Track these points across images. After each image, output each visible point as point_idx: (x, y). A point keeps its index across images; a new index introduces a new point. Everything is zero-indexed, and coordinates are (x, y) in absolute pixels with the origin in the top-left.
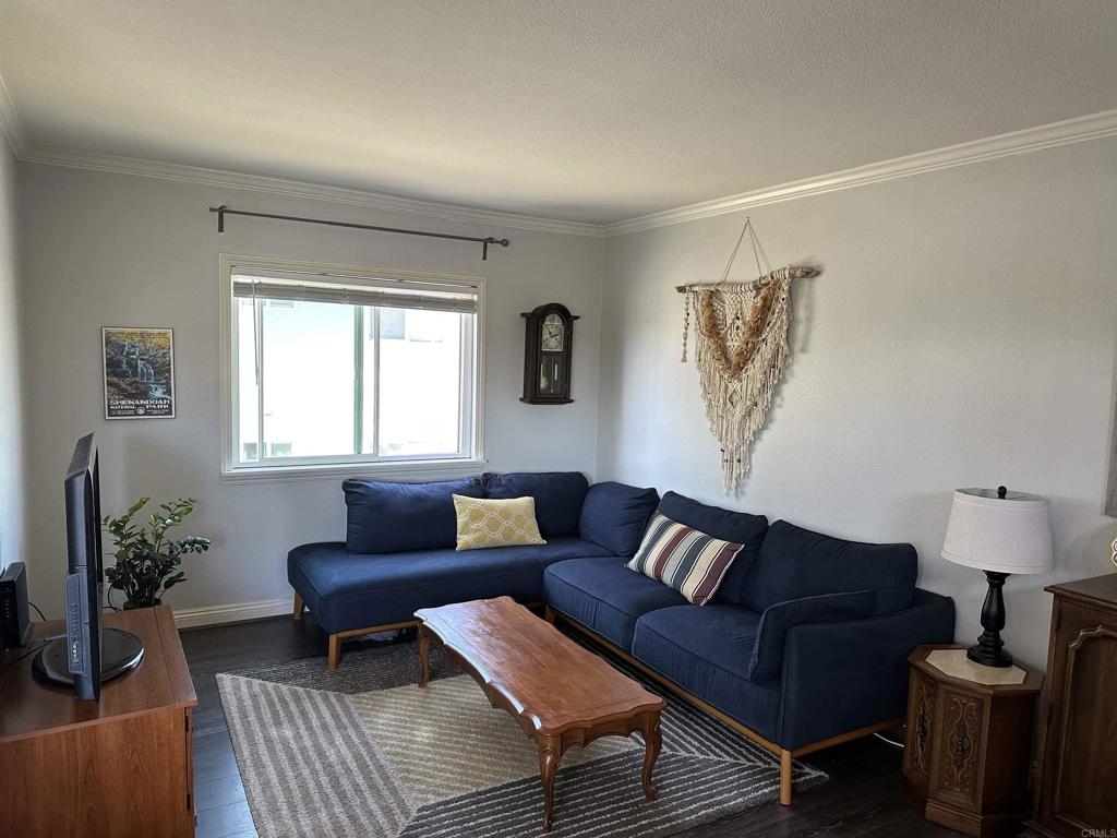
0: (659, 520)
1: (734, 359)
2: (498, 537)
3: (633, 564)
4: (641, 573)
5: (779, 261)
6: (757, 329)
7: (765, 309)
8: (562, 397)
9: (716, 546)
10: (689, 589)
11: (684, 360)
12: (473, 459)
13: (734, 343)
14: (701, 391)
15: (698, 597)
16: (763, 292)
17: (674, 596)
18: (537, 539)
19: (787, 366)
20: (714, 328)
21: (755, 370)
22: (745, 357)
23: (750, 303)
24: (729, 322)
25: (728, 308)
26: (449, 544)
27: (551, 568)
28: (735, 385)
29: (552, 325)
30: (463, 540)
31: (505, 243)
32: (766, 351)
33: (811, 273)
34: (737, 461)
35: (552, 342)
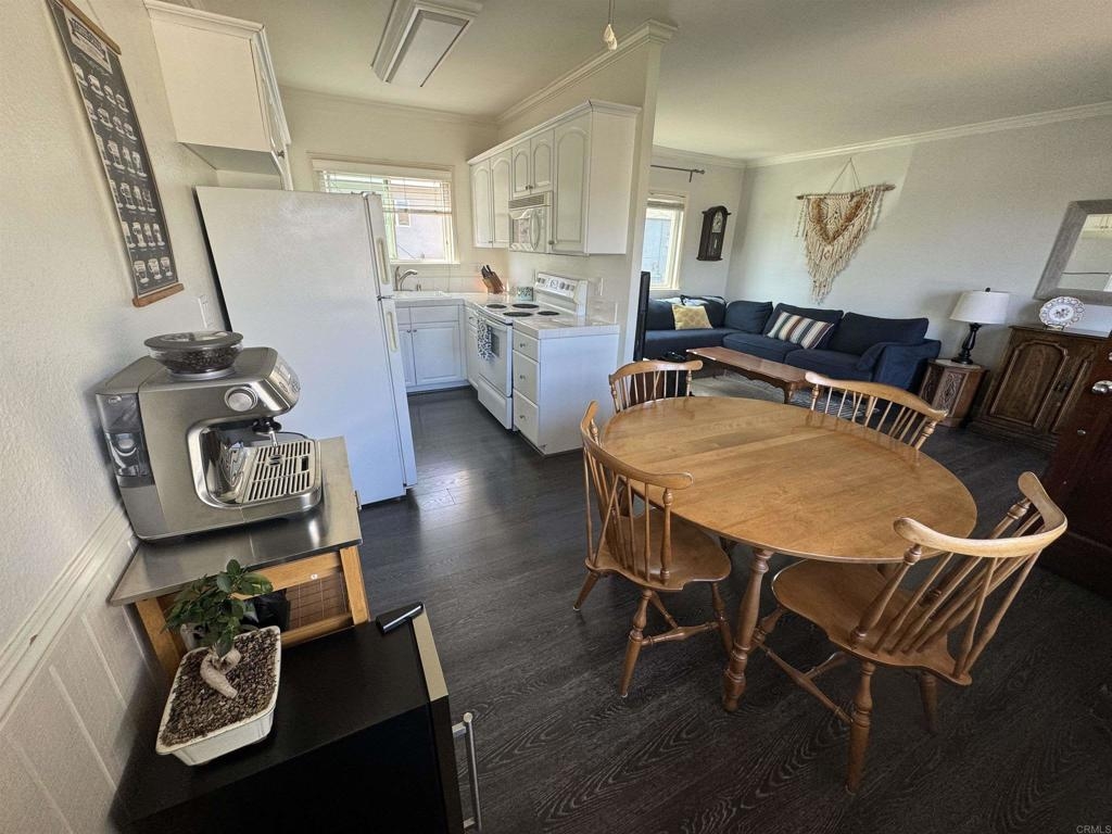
0: (784, 315)
1: (831, 234)
2: (693, 324)
3: (771, 334)
4: (776, 337)
5: (867, 180)
6: (849, 219)
7: (858, 207)
8: (718, 258)
9: (820, 325)
10: (806, 342)
11: (797, 236)
12: (674, 289)
13: (831, 227)
14: (805, 252)
15: (809, 348)
16: (855, 200)
18: (710, 326)
19: (864, 237)
20: (820, 219)
21: (844, 239)
22: (837, 234)
23: (845, 205)
24: (830, 215)
25: (830, 206)
26: (673, 327)
27: (727, 337)
28: (829, 248)
29: (719, 217)
30: (678, 325)
31: (703, 172)
32: (853, 229)
33: (889, 188)
34: (821, 287)
35: (716, 228)
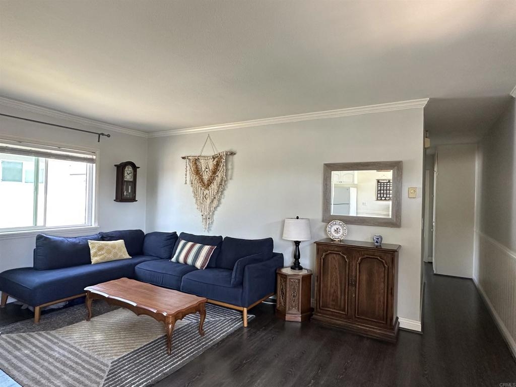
0: (182, 242)
1: (206, 182)
2: (111, 257)
3: (174, 259)
4: (178, 262)
5: (221, 149)
6: (214, 172)
7: (217, 165)
8: (133, 199)
9: (206, 248)
10: (198, 264)
11: (186, 183)
12: (93, 226)
13: (206, 177)
14: (193, 195)
15: (202, 266)
16: (216, 160)
17: (193, 268)
18: (128, 256)
19: (226, 185)
20: (198, 172)
21: (214, 186)
22: (210, 182)
23: (211, 164)
24: (203, 170)
25: (203, 164)
27: (138, 266)
28: (207, 191)
29: (128, 170)
30: (94, 260)
31: (108, 136)
32: (218, 180)
33: (233, 154)
34: (208, 219)
35: (128, 177)
